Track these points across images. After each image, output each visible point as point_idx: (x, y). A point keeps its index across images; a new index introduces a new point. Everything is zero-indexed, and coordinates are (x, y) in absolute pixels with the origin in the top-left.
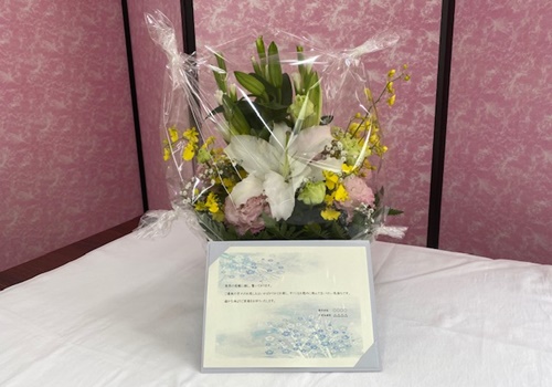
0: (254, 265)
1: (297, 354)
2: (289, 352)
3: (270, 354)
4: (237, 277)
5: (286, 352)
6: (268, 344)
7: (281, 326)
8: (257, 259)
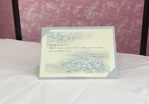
0: (62, 37)
1: (81, 72)
2: (77, 71)
3: (69, 72)
4: (55, 41)
5: (76, 71)
6: (68, 68)
7: (74, 61)
8: (64, 35)
